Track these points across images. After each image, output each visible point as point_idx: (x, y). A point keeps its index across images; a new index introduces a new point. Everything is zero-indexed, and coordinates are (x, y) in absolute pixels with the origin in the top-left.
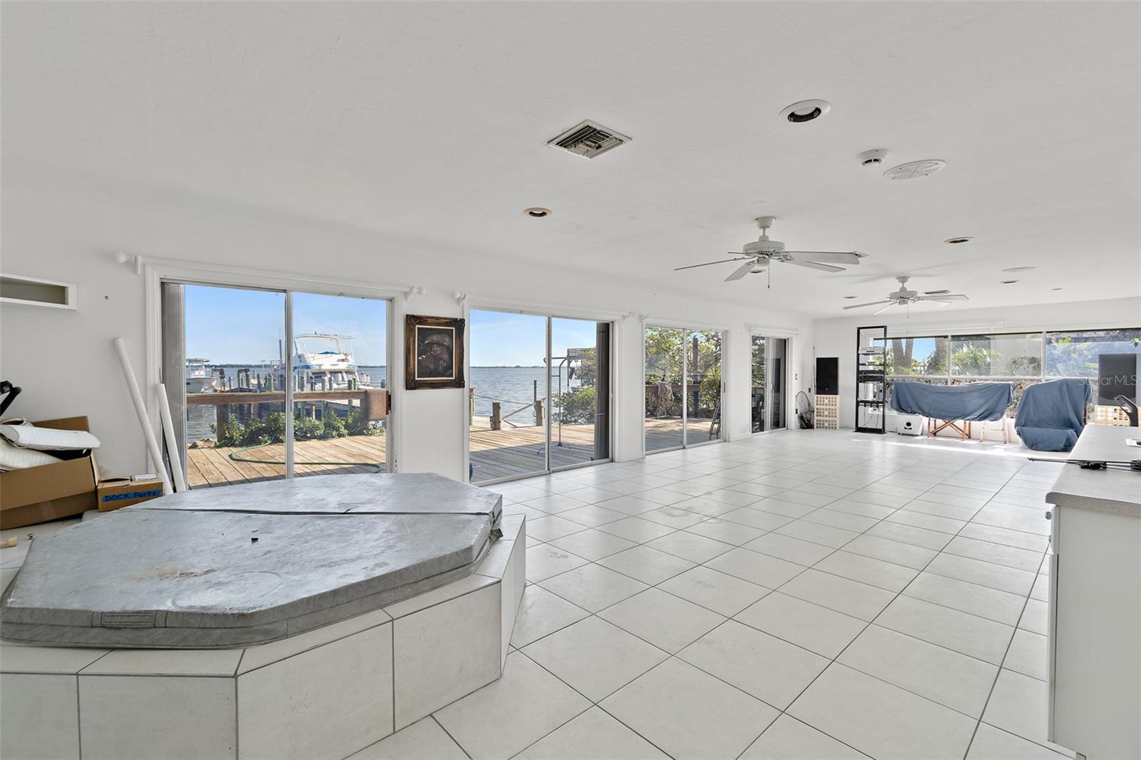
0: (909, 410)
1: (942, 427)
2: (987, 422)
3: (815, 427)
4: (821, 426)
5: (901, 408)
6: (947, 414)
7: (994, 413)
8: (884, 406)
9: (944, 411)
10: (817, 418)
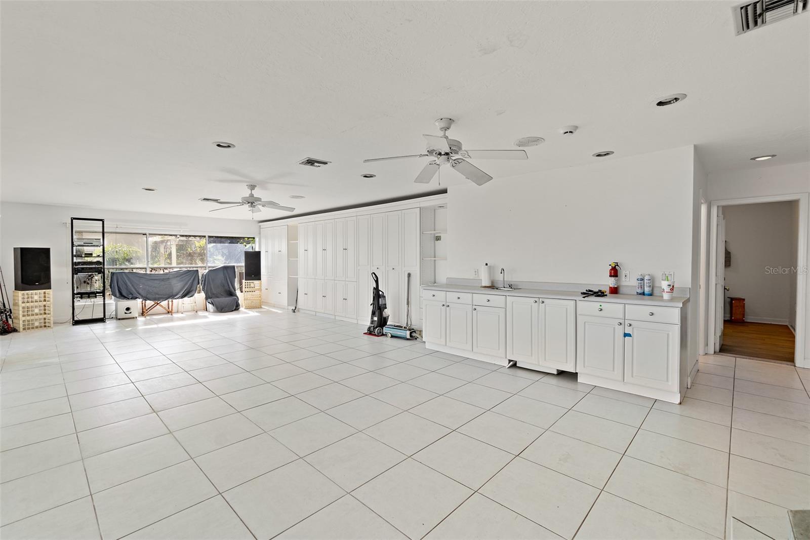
0: (130, 296)
1: (151, 308)
2: (186, 299)
3: (21, 330)
4: (29, 327)
5: (122, 296)
6: (160, 296)
7: (191, 291)
8: (104, 296)
9: (158, 294)
10: (24, 318)
